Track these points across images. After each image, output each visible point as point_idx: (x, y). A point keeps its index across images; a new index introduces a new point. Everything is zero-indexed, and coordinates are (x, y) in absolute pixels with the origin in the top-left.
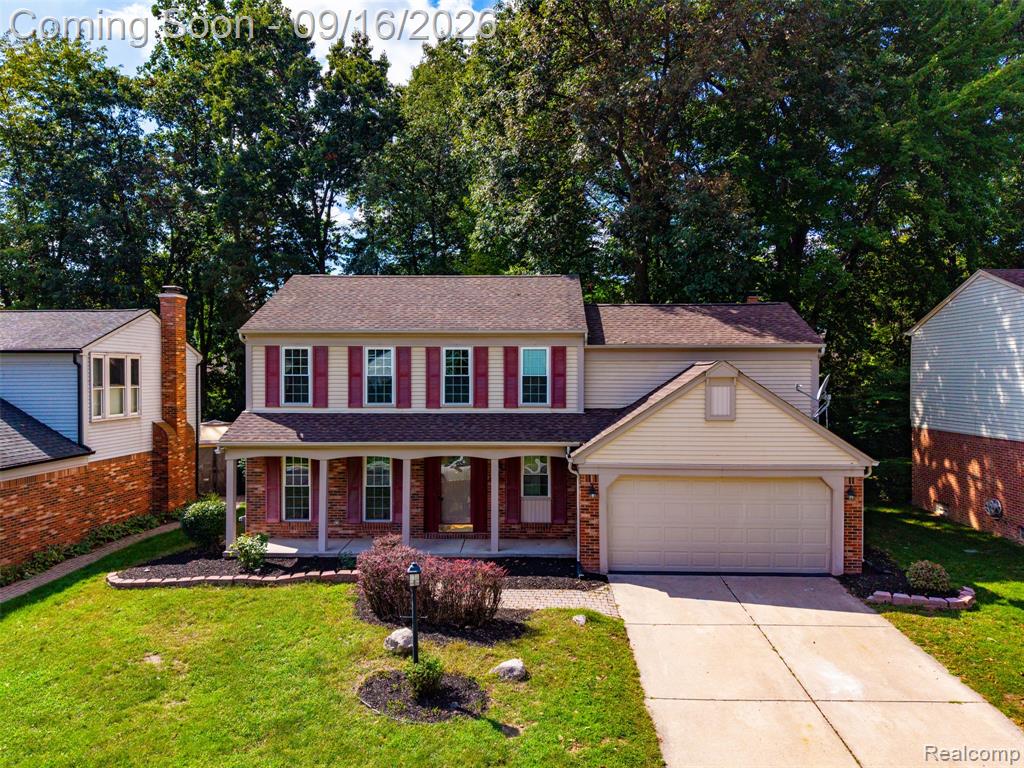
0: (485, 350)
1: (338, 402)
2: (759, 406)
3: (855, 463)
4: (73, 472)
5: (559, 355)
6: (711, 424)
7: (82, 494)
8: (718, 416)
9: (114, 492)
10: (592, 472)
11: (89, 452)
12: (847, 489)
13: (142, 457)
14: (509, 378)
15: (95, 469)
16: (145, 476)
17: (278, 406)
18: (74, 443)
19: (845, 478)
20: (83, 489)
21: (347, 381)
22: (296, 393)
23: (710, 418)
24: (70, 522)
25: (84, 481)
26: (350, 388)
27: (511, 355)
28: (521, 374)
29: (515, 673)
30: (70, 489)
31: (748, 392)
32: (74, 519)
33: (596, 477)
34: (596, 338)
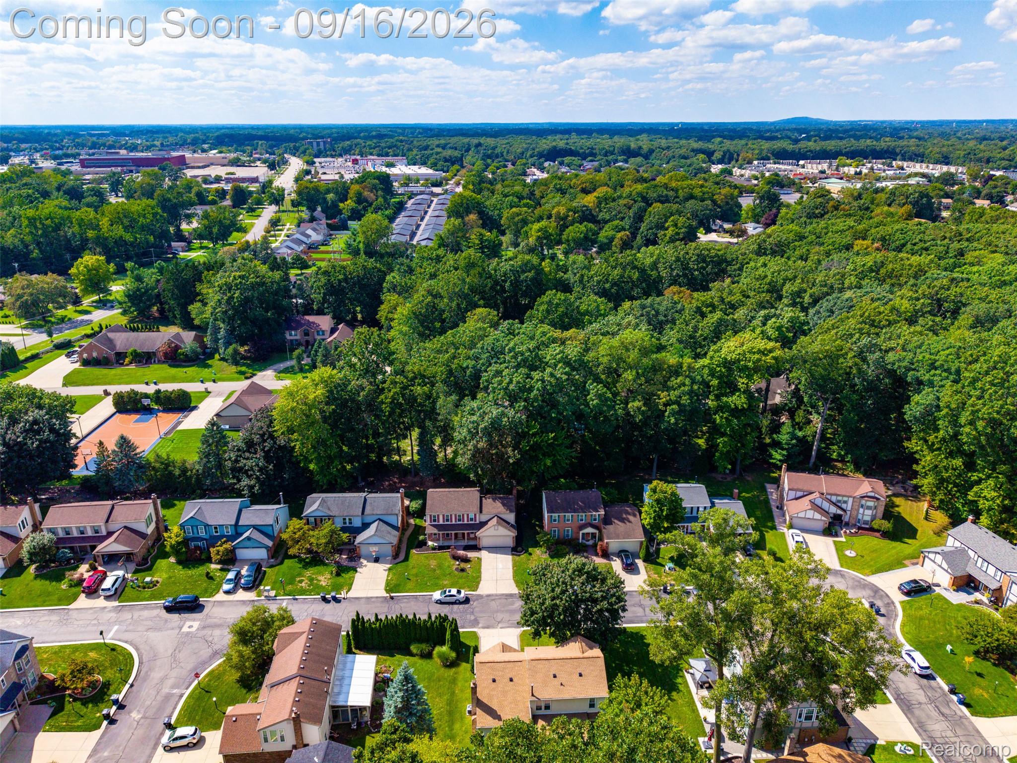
5: (475, 515)
22: (435, 521)
27: (468, 515)
34: (481, 512)
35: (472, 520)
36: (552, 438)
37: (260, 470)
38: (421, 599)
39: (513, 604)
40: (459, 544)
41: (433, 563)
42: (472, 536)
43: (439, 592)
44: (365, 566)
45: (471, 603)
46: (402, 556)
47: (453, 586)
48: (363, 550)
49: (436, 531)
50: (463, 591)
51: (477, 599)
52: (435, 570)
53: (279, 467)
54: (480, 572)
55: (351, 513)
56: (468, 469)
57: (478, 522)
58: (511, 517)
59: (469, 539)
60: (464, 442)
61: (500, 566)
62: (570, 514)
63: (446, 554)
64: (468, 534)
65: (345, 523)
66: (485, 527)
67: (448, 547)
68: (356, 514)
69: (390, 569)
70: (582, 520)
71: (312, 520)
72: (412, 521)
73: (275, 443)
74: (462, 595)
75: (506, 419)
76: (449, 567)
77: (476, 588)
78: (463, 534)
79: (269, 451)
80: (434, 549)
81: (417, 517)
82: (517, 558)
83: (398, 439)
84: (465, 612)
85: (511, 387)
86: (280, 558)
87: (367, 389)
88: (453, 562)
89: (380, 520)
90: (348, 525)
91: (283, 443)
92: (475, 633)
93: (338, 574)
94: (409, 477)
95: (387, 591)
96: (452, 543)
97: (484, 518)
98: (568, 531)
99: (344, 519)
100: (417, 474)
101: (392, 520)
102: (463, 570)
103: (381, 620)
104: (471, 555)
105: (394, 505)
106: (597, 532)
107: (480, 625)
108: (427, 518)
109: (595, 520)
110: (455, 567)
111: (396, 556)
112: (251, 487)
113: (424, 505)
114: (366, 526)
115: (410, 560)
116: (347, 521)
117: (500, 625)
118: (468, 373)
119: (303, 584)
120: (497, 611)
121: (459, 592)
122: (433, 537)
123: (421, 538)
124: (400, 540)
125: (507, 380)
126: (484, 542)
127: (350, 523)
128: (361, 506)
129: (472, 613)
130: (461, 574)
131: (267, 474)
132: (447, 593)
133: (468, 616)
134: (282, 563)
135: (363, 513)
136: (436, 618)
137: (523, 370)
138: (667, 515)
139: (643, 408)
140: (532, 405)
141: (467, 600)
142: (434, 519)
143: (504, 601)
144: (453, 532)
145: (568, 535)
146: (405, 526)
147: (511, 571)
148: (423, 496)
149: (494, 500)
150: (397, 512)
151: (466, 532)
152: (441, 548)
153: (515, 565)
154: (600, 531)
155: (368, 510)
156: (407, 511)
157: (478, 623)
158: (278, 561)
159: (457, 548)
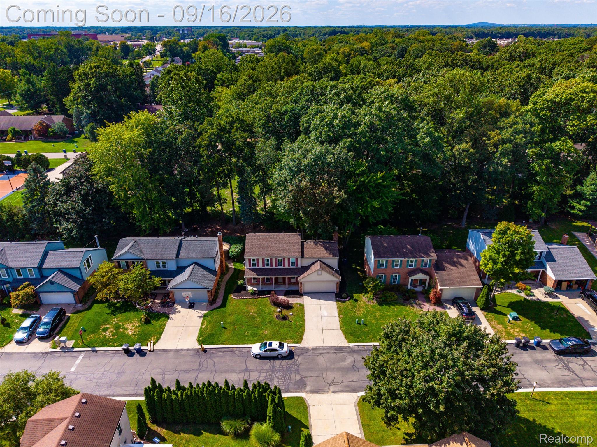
0: (285, 259)
1: (261, 266)
2: (325, 273)
5: (297, 259)
8: (319, 275)
17: (251, 267)
22: (254, 265)
26: (263, 264)
27: (289, 259)
28: (291, 262)
29: (292, 315)
33: (302, 282)
34: (303, 256)
35: (293, 264)
36: (381, 178)
37: (78, 213)
38: (237, 352)
39: (344, 360)
40: (280, 289)
41: (252, 310)
42: (293, 281)
43: (258, 345)
44: (179, 312)
45: (296, 357)
46: (219, 302)
47: (273, 337)
48: (177, 295)
49: (255, 275)
50: (285, 344)
51: (302, 354)
52: (254, 318)
53: (98, 211)
54: (303, 320)
55: (165, 256)
56: (289, 213)
57: (299, 266)
58: (334, 262)
59: (290, 283)
60: (284, 184)
61: (325, 313)
62: (399, 260)
63: (266, 300)
64: (289, 278)
65: (158, 267)
66: (308, 272)
67: (269, 292)
68: (169, 257)
69: (205, 316)
70: (411, 265)
71: (123, 263)
72: (232, 266)
73: (92, 186)
74: (285, 349)
75: (331, 156)
76: (269, 314)
77: (299, 340)
78: (284, 279)
79: (87, 194)
80: (253, 294)
81: (237, 262)
82: (342, 305)
83: (218, 186)
84: (288, 369)
85: (336, 122)
86: (89, 303)
87: (185, 134)
88: (273, 308)
89: (196, 263)
90: (162, 268)
91: (101, 186)
92: (302, 399)
93: (147, 322)
94: (231, 225)
95: (201, 342)
96: (273, 287)
97: (305, 262)
98: (395, 276)
99: (158, 263)
100: (238, 222)
101: (209, 264)
102: (285, 318)
103: (184, 389)
104: (293, 301)
105: (212, 249)
106: (428, 278)
107: (308, 388)
108: (246, 262)
109: (426, 265)
110: (275, 314)
111: (212, 302)
112: (70, 231)
113: (243, 250)
114: (181, 269)
115: (228, 305)
116: (161, 264)
117: (332, 388)
118: (286, 117)
119: (107, 333)
120: (327, 369)
121: (281, 345)
122: (251, 282)
123: (240, 282)
124: (218, 285)
125: (331, 115)
126: (306, 287)
127: (164, 267)
128: (176, 249)
129: (297, 371)
130: (283, 322)
131: (85, 217)
132: (268, 347)
133: (293, 375)
134: (90, 308)
135: (177, 256)
136: (255, 386)
137: (349, 106)
138: (521, 260)
139: (472, 150)
140: (359, 142)
141: (290, 355)
142: (253, 263)
143: (333, 356)
144: (273, 277)
145: (395, 281)
146: (224, 270)
147: (337, 319)
148: (242, 241)
149: (316, 244)
150: (214, 255)
151: (287, 277)
152: (260, 293)
153: (341, 312)
154: (431, 277)
155: (182, 255)
156: (226, 256)
157: (305, 385)
158: (86, 306)
159: (278, 293)
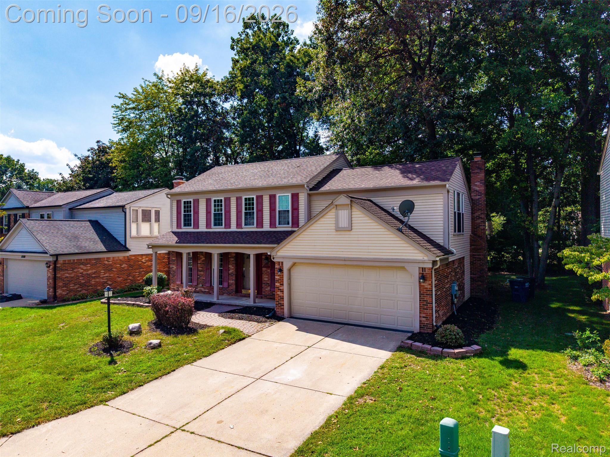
0: (262, 197)
1: (202, 226)
2: (365, 221)
3: (426, 258)
4: (121, 258)
5: (295, 198)
6: (339, 233)
7: (126, 268)
8: (342, 227)
9: (144, 269)
10: (280, 260)
11: (128, 250)
12: (421, 275)
13: (162, 255)
14: (272, 212)
15: (133, 258)
16: (163, 264)
17: (181, 228)
18: (122, 245)
19: (419, 268)
20: (126, 266)
21: (205, 216)
22: (188, 221)
23: (338, 229)
24: (119, 279)
25: (127, 263)
26: (207, 219)
27: (272, 198)
28: (277, 210)
29: (151, 345)
30: (119, 265)
31: (359, 213)
32: (121, 278)
33: (282, 263)
34: (317, 188)
35: (283, 217)
142: (187, 214)
144: (215, 250)
151: (251, 252)
